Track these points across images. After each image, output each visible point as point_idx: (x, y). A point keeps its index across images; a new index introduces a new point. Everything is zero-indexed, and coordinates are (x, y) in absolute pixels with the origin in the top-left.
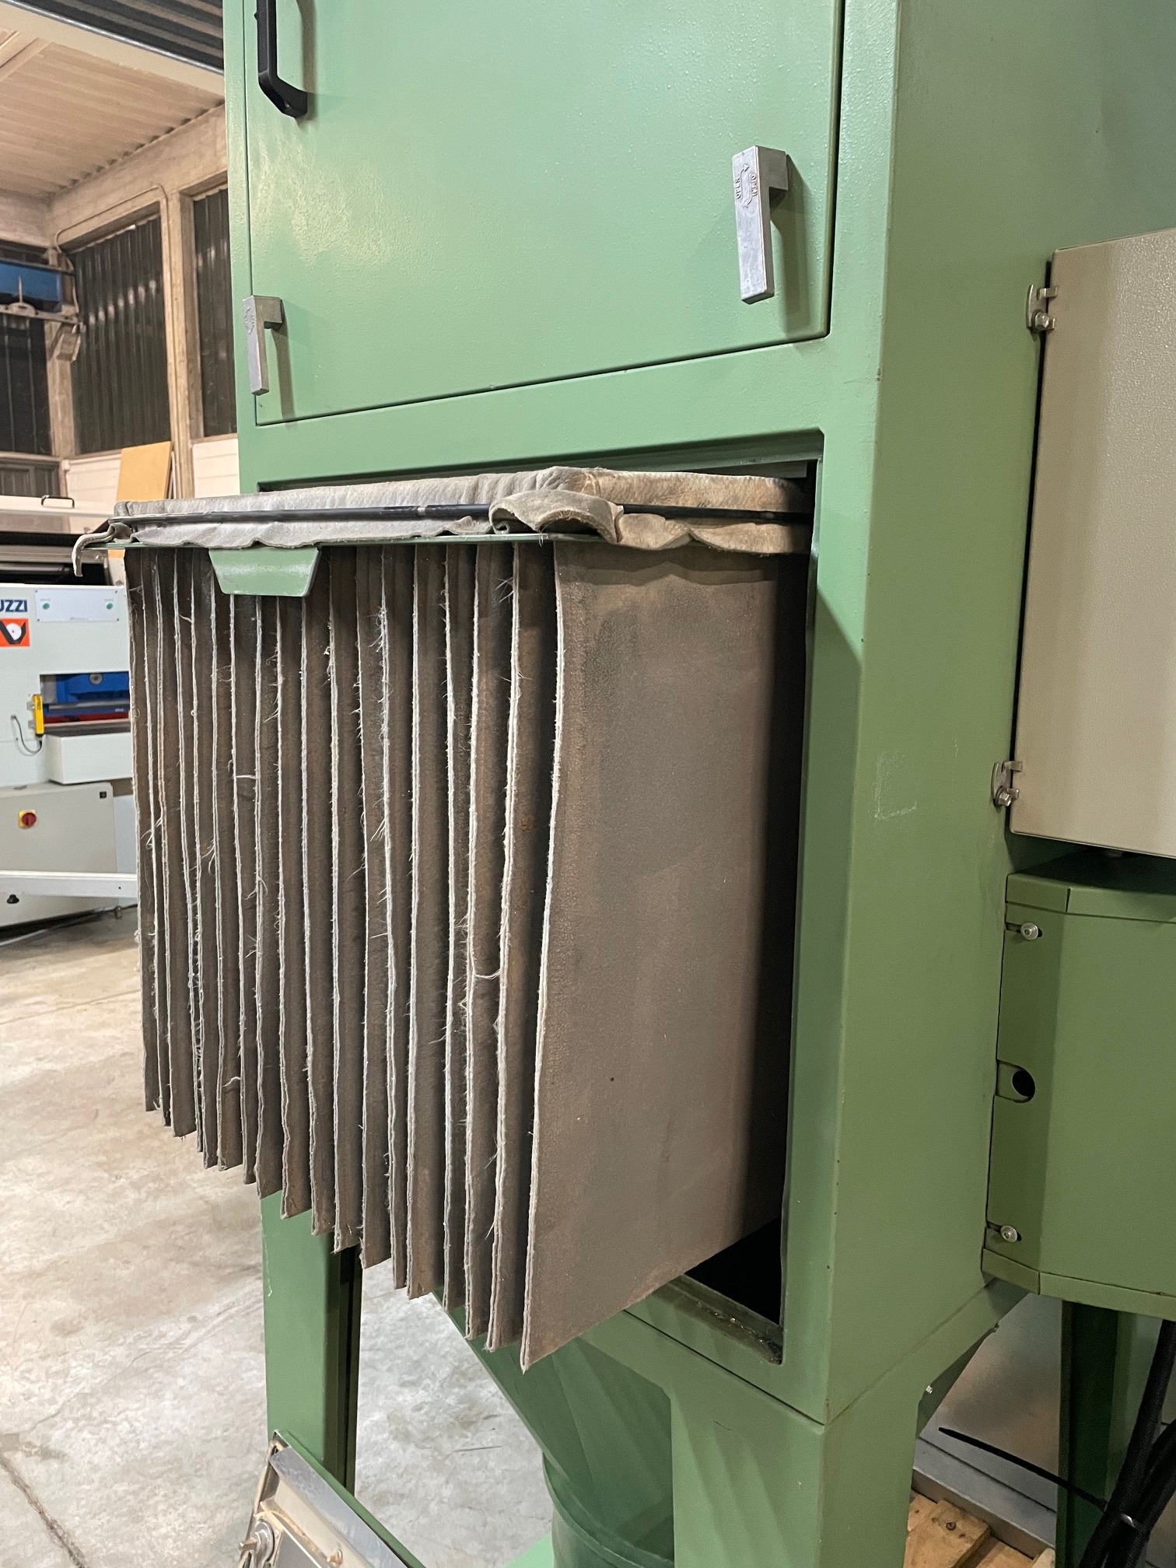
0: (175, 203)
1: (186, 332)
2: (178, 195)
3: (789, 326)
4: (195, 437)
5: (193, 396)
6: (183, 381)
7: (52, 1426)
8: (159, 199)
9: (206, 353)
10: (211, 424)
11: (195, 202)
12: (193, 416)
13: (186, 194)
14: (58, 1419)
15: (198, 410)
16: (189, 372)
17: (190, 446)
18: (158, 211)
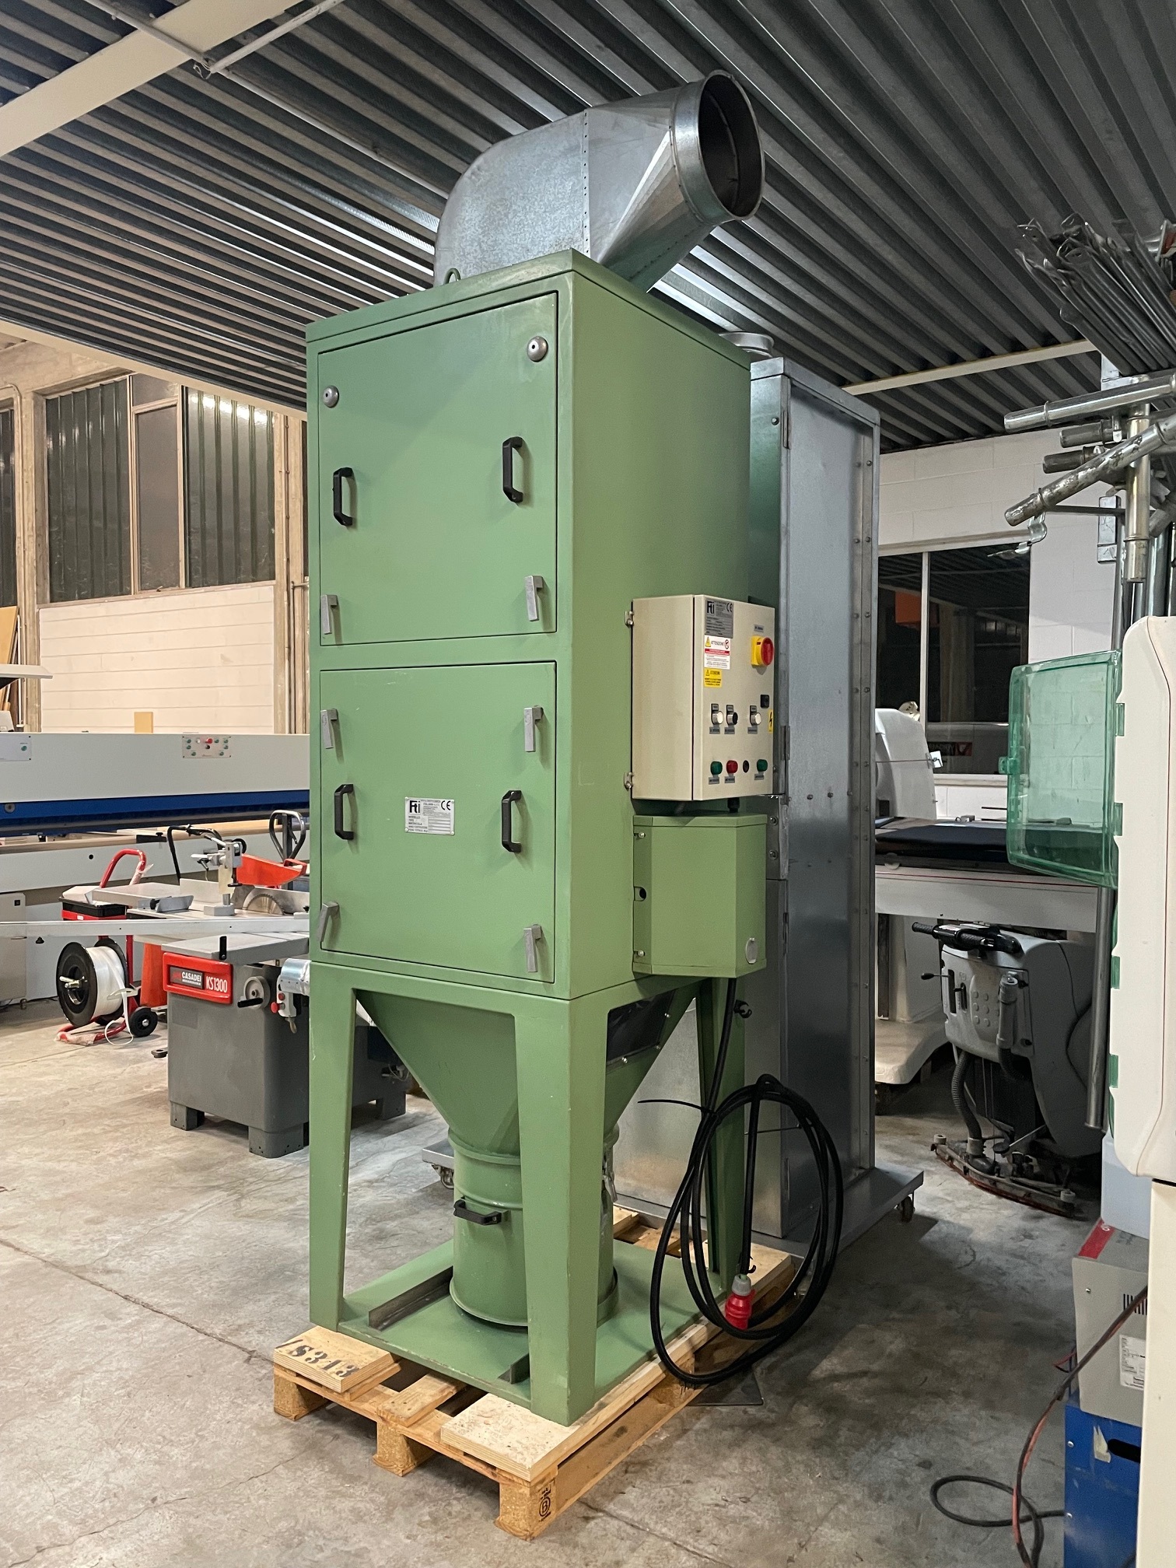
0: (28, 401)
1: (36, 510)
2: (32, 394)
3: (545, 628)
4: (41, 602)
5: (40, 567)
6: (31, 553)
7: (107, 1261)
8: (13, 396)
9: (55, 529)
10: (57, 591)
11: (47, 400)
12: (41, 583)
13: (38, 394)
14: (109, 1257)
15: (45, 579)
16: (38, 545)
17: (36, 610)
18: (12, 405)
